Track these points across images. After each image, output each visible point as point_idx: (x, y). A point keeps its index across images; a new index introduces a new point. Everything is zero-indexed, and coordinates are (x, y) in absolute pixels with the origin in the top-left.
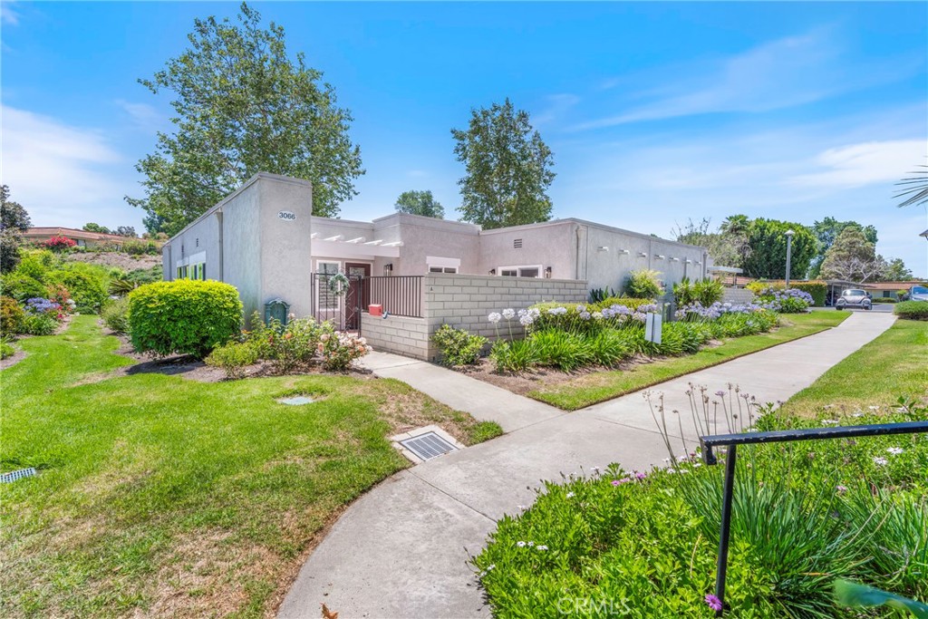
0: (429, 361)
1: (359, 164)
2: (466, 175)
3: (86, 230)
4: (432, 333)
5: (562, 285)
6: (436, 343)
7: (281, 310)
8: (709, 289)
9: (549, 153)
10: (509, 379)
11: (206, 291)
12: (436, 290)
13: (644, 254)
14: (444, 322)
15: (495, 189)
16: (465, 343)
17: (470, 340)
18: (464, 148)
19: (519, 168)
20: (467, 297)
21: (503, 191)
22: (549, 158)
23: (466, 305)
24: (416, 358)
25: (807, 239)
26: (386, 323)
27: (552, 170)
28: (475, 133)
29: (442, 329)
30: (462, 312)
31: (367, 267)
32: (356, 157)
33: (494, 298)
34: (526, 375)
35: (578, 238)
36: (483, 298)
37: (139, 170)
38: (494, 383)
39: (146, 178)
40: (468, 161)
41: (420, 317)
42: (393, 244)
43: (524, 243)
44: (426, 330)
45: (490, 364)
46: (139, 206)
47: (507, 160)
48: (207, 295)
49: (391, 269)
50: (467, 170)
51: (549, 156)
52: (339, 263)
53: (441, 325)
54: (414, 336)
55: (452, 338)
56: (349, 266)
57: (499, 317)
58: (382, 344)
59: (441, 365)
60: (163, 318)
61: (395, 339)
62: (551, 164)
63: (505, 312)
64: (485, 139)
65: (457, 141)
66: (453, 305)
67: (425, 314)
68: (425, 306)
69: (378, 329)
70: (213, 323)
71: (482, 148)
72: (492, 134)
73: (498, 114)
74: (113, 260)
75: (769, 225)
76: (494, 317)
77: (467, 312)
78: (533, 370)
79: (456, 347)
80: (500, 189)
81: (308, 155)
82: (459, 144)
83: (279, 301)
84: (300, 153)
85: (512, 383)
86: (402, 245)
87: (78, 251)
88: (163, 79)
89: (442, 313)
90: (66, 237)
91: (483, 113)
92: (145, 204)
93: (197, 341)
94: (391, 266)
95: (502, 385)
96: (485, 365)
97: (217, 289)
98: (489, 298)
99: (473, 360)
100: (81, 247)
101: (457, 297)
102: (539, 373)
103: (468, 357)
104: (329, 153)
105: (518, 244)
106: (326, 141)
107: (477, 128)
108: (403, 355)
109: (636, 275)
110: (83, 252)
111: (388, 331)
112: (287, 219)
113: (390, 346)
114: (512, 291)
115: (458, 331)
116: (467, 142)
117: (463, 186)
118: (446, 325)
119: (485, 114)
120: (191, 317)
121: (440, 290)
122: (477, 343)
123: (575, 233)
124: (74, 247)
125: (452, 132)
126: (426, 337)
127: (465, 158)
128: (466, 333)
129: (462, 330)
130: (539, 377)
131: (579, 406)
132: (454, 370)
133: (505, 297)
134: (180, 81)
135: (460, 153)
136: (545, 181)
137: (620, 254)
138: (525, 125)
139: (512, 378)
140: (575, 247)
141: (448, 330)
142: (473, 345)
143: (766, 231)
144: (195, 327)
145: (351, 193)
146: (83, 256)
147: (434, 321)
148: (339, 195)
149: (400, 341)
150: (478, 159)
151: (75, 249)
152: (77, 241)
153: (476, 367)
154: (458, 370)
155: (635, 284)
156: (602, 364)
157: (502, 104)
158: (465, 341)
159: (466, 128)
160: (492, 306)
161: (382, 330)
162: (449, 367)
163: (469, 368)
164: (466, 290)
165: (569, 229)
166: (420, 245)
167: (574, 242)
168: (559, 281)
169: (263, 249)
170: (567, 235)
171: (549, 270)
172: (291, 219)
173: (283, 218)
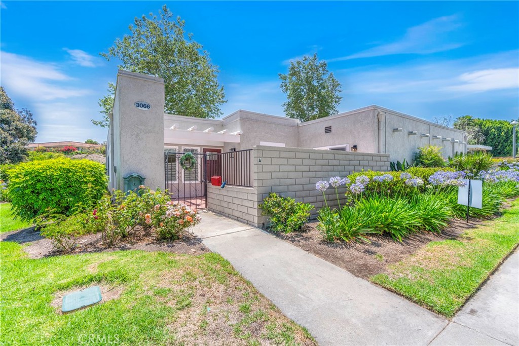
0: (259, 227)
1: (224, 96)
2: (287, 101)
3: (86, 143)
4: (261, 201)
5: (370, 158)
6: (265, 210)
7: (137, 183)
9: (338, 85)
10: (341, 251)
11: (67, 167)
12: (264, 161)
13: (428, 135)
14: (272, 192)
15: (305, 108)
16: (292, 211)
17: (296, 208)
18: (286, 85)
19: (319, 95)
20: (292, 168)
21: (309, 108)
22: (338, 88)
23: (292, 175)
24: (247, 224)
26: (224, 192)
27: (340, 95)
28: (292, 75)
29: (270, 197)
30: (288, 181)
31: (219, 151)
32: (222, 92)
33: (316, 168)
34: (359, 246)
35: (379, 122)
36: (306, 168)
37: (100, 105)
38: (326, 257)
39: (103, 109)
40: (289, 92)
41: (250, 187)
42: (235, 133)
43: (333, 129)
44: (255, 198)
45: (317, 232)
46: (99, 125)
47: (312, 90)
48: (69, 171)
50: (288, 98)
52: (198, 148)
53: (270, 193)
54: (246, 203)
55: (279, 206)
56: (205, 150)
57: (328, 186)
58: (221, 209)
59: (270, 232)
61: (231, 206)
62: (340, 91)
63: (332, 180)
64: (298, 78)
65: (282, 81)
66: (280, 175)
67: (255, 184)
68: (254, 176)
69: (218, 197)
71: (297, 84)
72: (303, 75)
74: (95, 158)
75: (484, 122)
76: (321, 185)
77: (292, 181)
78: (365, 240)
79: (284, 215)
80: (308, 107)
81: (194, 92)
82: (283, 83)
83: (135, 175)
84: (189, 91)
85: (346, 257)
86: (242, 133)
87: (78, 153)
88: (113, 51)
89: (270, 183)
90: (72, 146)
91: (297, 63)
92: (103, 124)
94: (235, 149)
95: (336, 260)
96: (312, 232)
98: (312, 168)
99: (300, 227)
100: (80, 152)
101: (283, 168)
102: (374, 244)
103: (295, 225)
104: (207, 90)
105: (328, 130)
106: (204, 84)
107: (294, 72)
108: (237, 220)
109: (424, 150)
110: (80, 154)
111: (226, 199)
112: (143, 109)
113: (227, 211)
114: (331, 162)
115: (285, 199)
116: (288, 81)
117: (285, 107)
118: (274, 194)
120: (52, 190)
121: (268, 161)
122: (303, 211)
123: (376, 117)
124: (76, 151)
126: (256, 206)
127: (287, 90)
128: (293, 201)
129: (289, 198)
130: (373, 249)
131: (456, 307)
132: (282, 238)
133: (325, 168)
134: (122, 53)
135: (284, 88)
136: (336, 102)
137: (409, 135)
138: (324, 70)
139: (345, 250)
140: (377, 128)
141: (275, 198)
142: (300, 213)
143: (483, 126)
145: (219, 114)
146: (80, 156)
147: (263, 190)
148: (212, 115)
149: (234, 207)
150: (295, 90)
151: (76, 153)
152: (78, 148)
153: (304, 234)
154: (286, 238)
155: (424, 157)
156: (430, 230)
158: (292, 208)
159: (287, 72)
160: (314, 175)
161: (221, 198)
162: (277, 234)
163: (297, 236)
164: (292, 161)
165: (371, 114)
166: (255, 134)
167: (376, 124)
168: (363, 155)
169: (122, 132)
170: (370, 119)
171: (355, 147)
172: (147, 109)
173: (140, 108)
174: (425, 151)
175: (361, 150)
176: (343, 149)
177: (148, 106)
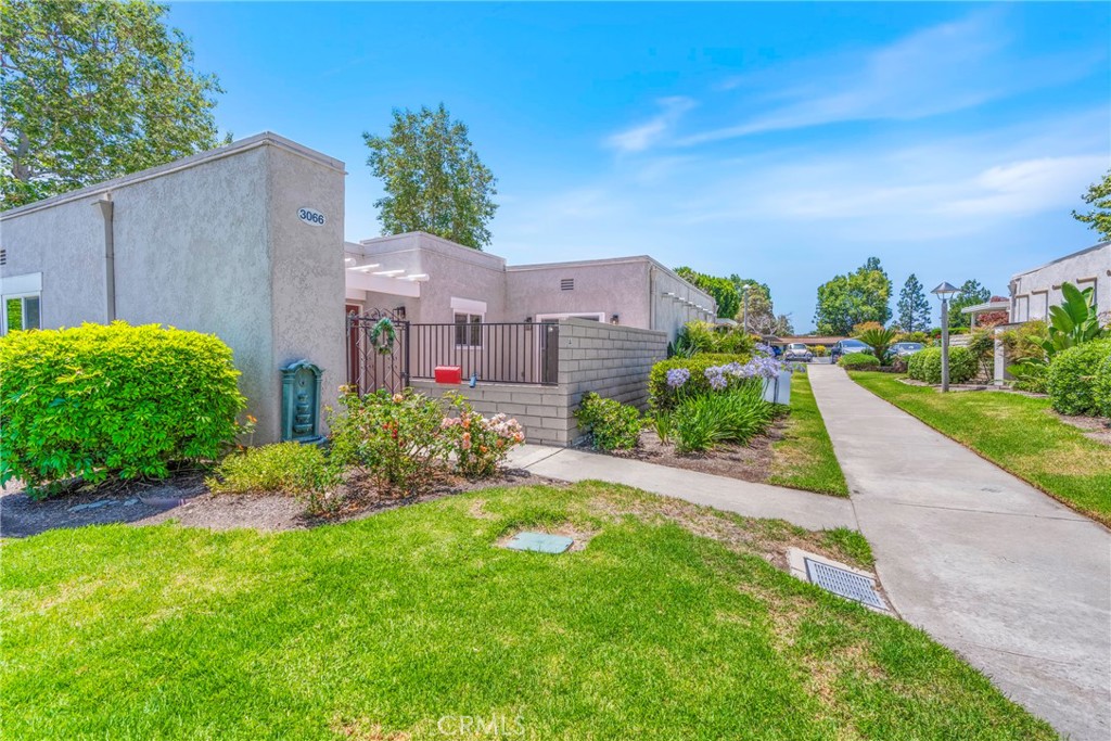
2: (385, 195)
4: (578, 406)
5: (653, 338)
7: (307, 379)
8: (743, 343)
11: (183, 346)
18: (381, 161)
20: (595, 354)
22: (489, 185)
23: (594, 364)
25: (732, 295)
27: (494, 200)
28: (397, 142)
29: (590, 399)
36: (606, 353)
40: (389, 178)
42: (412, 277)
43: (577, 285)
44: (563, 402)
47: (442, 183)
48: (187, 355)
49: (404, 313)
50: (388, 189)
51: (492, 181)
60: (98, 404)
62: (494, 193)
64: (412, 150)
65: (371, 149)
66: (586, 364)
68: (559, 366)
70: (205, 409)
73: (428, 121)
82: (374, 154)
83: (306, 365)
89: (577, 376)
91: (409, 117)
93: (169, 446)
94: (403, 309)
97: (201, 343)
98: (610, 353)
105: (566, 285)
107: (402, 136)
112: (312, 223)
116: (385, 152)
117: (382, 209)
119: (412, 119)
123: (649, 274)
125: (366, 137)
127: (383, 173)
135: (376, 166)
136: (486, 213)
138: (463, 141)
140: (649, 291)
144: (170, 420)
147: (572, 388)
157: (434, 109)
159: (385, 133)
160: (612, 364)
163: (637, 452)
164: (595, 344)
165: (643, 269)
166: (443, 281)
167: (648, 285)
168: (628, 330)
169: (276, 271)
170: (640, 276)
171: (615, 318)
172: (318, 224)
173: (305, 220)
174: (693, 328)
175: (625, 322)
176: (596, 319)
177: (319, 219)
